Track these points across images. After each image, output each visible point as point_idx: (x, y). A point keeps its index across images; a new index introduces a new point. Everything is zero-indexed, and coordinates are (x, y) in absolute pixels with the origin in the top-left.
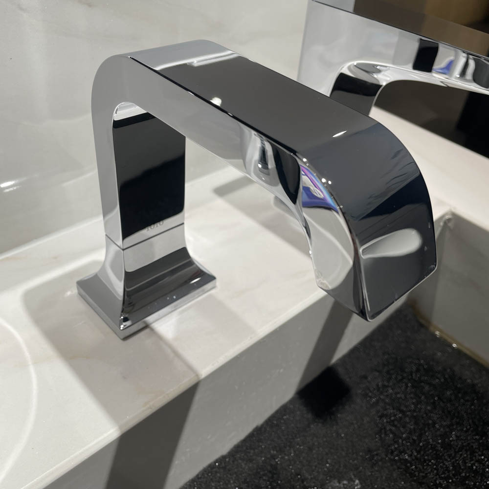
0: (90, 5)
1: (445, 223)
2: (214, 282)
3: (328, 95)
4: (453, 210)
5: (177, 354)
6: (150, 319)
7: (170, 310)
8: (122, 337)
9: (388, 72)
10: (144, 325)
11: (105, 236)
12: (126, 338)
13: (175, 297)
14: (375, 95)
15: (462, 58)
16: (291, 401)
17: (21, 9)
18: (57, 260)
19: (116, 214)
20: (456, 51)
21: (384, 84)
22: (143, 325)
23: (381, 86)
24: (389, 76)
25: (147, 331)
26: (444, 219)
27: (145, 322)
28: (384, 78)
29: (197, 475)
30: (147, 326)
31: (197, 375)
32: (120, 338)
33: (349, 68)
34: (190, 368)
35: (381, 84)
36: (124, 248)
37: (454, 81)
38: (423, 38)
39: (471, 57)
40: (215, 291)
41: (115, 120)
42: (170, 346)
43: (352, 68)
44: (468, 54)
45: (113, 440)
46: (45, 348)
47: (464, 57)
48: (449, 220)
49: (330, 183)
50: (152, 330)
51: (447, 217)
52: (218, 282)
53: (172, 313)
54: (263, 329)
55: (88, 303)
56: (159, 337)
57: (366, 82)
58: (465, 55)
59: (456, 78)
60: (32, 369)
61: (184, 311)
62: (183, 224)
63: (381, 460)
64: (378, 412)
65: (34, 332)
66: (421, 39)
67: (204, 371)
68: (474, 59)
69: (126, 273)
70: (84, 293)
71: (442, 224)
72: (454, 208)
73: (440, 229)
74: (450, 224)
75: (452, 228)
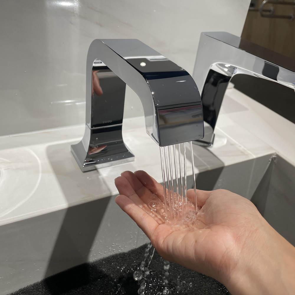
2: (133, 157)
4: (277, 153)
5: (105, 182)
6: (98, 166)
7: (109, 165)
8: (83, 171)
10: (94, 169)
13: (112, 159)
18: (67, 137)
25: (95, 171)
26: (272, 157)
27: (95, 167)
30: (96, 169)
31: (111, 193)
32: (82, 171)
40: (133, 163)
45: (64, 208)
48: (274, 158)
50: (98, 171)
51: (274, 156)
53: (108, 168)
55: (74, 156)
60: (40, 175)
65: (47, 161)
70: (73, 151)
71: (270, 160)
72: (278, 152)
73: (269, 163)
74: (275, 161)
75: (276, 163)
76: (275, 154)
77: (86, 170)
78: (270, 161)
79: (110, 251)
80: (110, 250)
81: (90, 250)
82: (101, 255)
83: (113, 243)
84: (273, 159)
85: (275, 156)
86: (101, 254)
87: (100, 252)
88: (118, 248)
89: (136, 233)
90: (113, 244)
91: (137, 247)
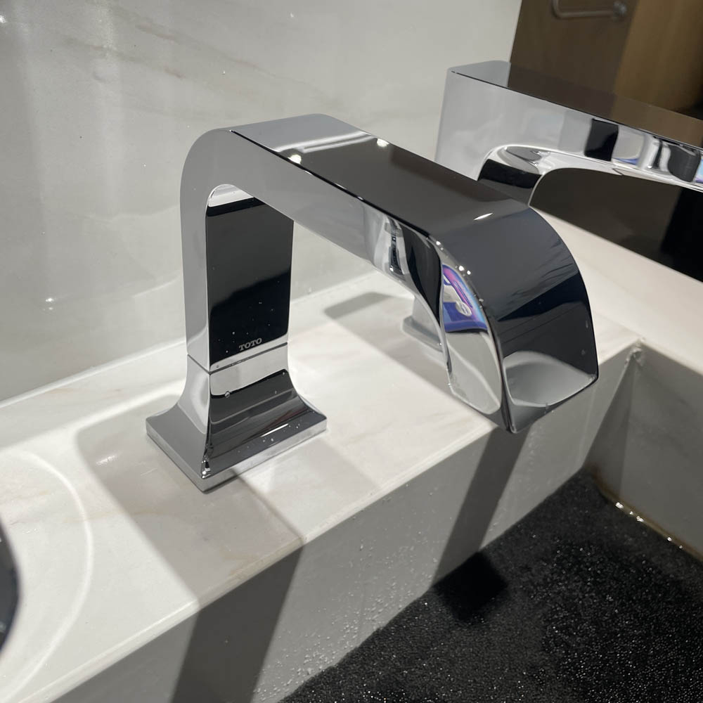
0: (179, 76)
1: (632, 358)
2: (324, 422)
3: (476, 179)
4: (642, 341)
6: (239, 467)
7: (266, 457)
8: (203, 490)
9: (549, 157)
10: (232, 475)
11: (186, 357)
12: (208, 491)
13: (272, 440)
14: (533, 187)
15: (653, 146)
16: (425, 597)
17: (97, 78)
18: (121, 394)
19: (204, 336)
20: (644, 136)
21: (544, 173)
22: (230, 475)
23: (540, 176)
24: (551, 163)
25: (236, 482)
26: (631, 353)
27: (233, 471)
28: (544, 167)
29: (297, 691)
30: (235, 476)
31: (300, 539)
32: (200, 490)
33: (499, 153)
34: (292, 529)
35: (540, 174)
36: (211, 371)
37: (645, 171)
38: (597, 118)
39: (665, 143)
40: (325, 435)
41: (210, 206)
42: (265, 502)
43: (503, 152)
44: (662, 140)
46: (104, 500)
47: (655, 144)
48: (637, 353)
49: (469, 273)
50: (243, 481)
51: (635, 350)
52: (328, 424)
53: (270, 461)
54: (388, 484)
56: (252, 491)
57: (521, 171)
58: (657, 141)
59: (647, 169)
61: (284, 459)
62: (286, 344)
63: (549, 679)
64: (544, 615)
65: (90, 480)
66: (593, 120)
67: (310, 534)
68: (670, 147)
69: (213, 397)
70: (154, 433)
71: (628, 360)
72: (644, 339)
73: (626, 366)
74: (639, 361)
75: (642, 365)
76: (637, 345)
77: (211, 486)
78: (626, 362)
79: (299, 676)
80: (299, 674)
81: (254, 691)
82: (278, 692)
83: (307, 656)
84: (635, 356)
85: (639, 350)
86: (279, 690)
87: (275, 689)
88: (318, 662)
89: (358, 613)
90: (306, 658)
91: (358, 645)
